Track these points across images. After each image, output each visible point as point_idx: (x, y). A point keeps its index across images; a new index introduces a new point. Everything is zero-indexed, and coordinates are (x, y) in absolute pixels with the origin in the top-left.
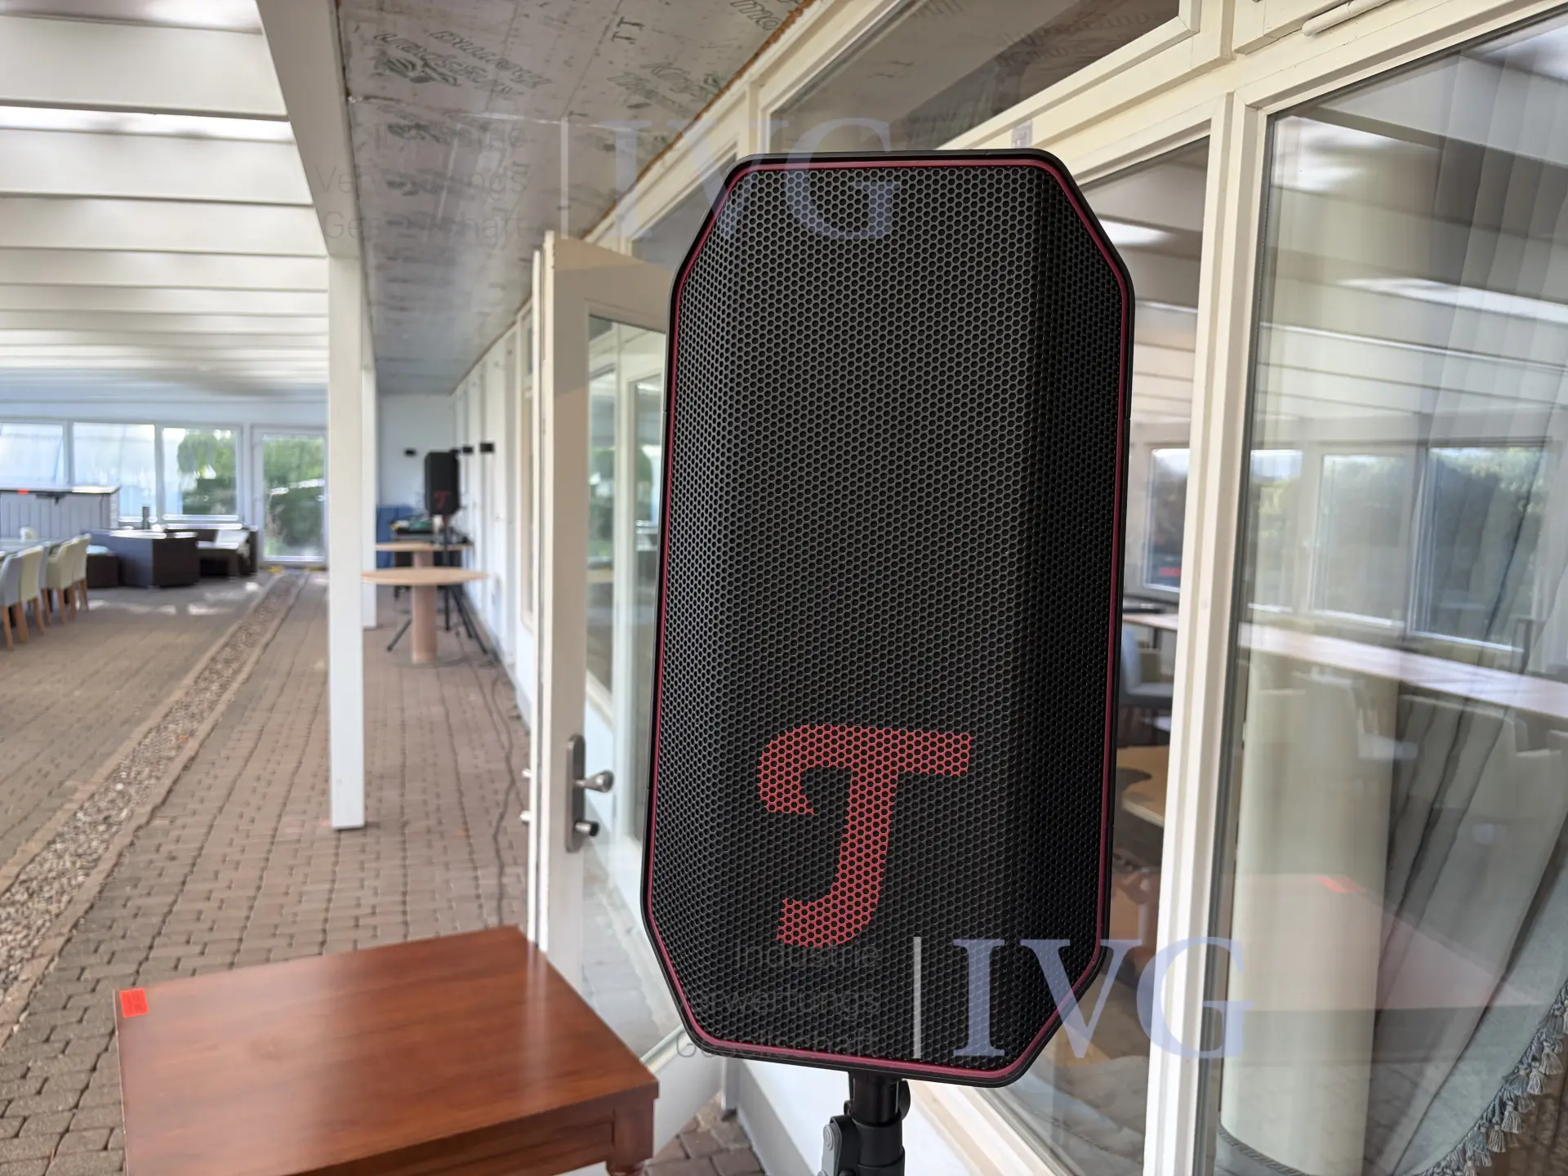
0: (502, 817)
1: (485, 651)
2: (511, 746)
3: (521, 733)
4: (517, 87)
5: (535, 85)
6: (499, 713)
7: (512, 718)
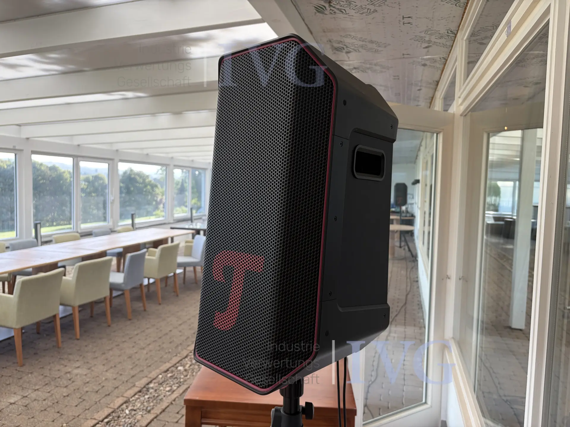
0: (396, 316)
1: (413, 256)
2: (410, 291)
3: (415, 287)
4: (380, 49)
5: (385, 47)
6: (410, 278)
7: (414, 281)
